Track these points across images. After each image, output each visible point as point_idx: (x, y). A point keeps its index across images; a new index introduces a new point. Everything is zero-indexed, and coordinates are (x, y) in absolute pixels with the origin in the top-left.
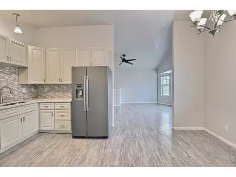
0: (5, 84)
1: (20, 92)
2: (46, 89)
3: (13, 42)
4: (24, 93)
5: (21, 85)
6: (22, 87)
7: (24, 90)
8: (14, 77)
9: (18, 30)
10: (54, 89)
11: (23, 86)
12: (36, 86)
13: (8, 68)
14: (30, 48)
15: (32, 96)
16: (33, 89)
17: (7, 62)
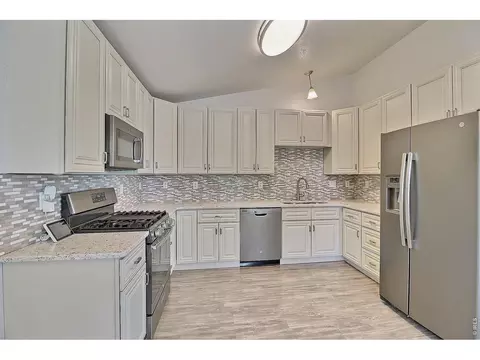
0: (305, 174)
1: (325, 186)
2: (367, 184)
3: (307, 114)
4: (332, 189)
5: (328, 175)
6: (329, 179)
7: (332, 184)
8: (317, 165)
9: (312, 95)
11: (330, 177)
12: (353, 178)
13: (309, 152)
14: (334, 114)
15: (346, 194)
16: (347, 184)
17: (299, 144)
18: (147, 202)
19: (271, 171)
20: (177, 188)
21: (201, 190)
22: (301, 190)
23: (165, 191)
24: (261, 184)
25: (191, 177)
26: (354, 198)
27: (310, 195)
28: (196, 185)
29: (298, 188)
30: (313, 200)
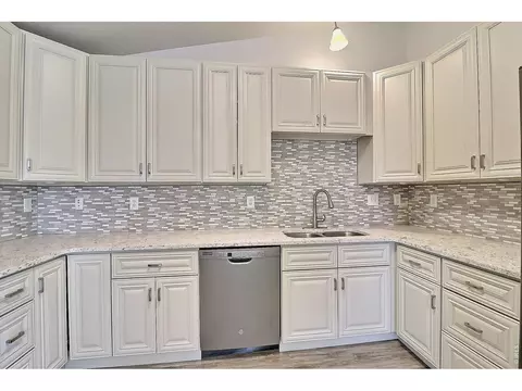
0: (326, 184)
1: (360, 204)
2: (434, 201)
3: (330, 77)
4: (372, 208)
5: (365, 185)
6: (366, 191)
7: (372, 200)
8: (346, 168)
10: (461, 200)
11: (369, 187)
12: (407, 189)
13: (333, 146)
14: (377, 77)
15: (395, 218)
16: (397, 199)
17: (316, 130)
18: (46, 234)
19: (267, 177)
20: (100, 208)
21: (143, 211)
22: (319, 211)
23: (80, 213)
24: (251, 201)
25: (126, 188)
26: (408, 224)
27: (335, 219)
28: (134, 203)
29: (315, 206)
30: (341, 228)
